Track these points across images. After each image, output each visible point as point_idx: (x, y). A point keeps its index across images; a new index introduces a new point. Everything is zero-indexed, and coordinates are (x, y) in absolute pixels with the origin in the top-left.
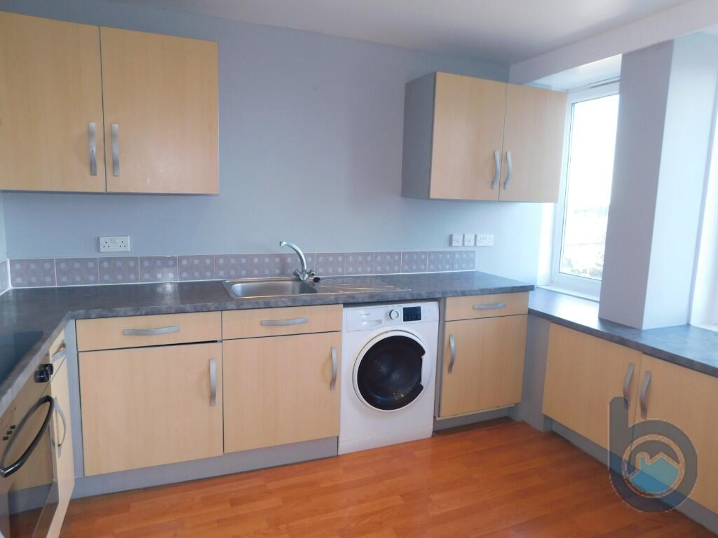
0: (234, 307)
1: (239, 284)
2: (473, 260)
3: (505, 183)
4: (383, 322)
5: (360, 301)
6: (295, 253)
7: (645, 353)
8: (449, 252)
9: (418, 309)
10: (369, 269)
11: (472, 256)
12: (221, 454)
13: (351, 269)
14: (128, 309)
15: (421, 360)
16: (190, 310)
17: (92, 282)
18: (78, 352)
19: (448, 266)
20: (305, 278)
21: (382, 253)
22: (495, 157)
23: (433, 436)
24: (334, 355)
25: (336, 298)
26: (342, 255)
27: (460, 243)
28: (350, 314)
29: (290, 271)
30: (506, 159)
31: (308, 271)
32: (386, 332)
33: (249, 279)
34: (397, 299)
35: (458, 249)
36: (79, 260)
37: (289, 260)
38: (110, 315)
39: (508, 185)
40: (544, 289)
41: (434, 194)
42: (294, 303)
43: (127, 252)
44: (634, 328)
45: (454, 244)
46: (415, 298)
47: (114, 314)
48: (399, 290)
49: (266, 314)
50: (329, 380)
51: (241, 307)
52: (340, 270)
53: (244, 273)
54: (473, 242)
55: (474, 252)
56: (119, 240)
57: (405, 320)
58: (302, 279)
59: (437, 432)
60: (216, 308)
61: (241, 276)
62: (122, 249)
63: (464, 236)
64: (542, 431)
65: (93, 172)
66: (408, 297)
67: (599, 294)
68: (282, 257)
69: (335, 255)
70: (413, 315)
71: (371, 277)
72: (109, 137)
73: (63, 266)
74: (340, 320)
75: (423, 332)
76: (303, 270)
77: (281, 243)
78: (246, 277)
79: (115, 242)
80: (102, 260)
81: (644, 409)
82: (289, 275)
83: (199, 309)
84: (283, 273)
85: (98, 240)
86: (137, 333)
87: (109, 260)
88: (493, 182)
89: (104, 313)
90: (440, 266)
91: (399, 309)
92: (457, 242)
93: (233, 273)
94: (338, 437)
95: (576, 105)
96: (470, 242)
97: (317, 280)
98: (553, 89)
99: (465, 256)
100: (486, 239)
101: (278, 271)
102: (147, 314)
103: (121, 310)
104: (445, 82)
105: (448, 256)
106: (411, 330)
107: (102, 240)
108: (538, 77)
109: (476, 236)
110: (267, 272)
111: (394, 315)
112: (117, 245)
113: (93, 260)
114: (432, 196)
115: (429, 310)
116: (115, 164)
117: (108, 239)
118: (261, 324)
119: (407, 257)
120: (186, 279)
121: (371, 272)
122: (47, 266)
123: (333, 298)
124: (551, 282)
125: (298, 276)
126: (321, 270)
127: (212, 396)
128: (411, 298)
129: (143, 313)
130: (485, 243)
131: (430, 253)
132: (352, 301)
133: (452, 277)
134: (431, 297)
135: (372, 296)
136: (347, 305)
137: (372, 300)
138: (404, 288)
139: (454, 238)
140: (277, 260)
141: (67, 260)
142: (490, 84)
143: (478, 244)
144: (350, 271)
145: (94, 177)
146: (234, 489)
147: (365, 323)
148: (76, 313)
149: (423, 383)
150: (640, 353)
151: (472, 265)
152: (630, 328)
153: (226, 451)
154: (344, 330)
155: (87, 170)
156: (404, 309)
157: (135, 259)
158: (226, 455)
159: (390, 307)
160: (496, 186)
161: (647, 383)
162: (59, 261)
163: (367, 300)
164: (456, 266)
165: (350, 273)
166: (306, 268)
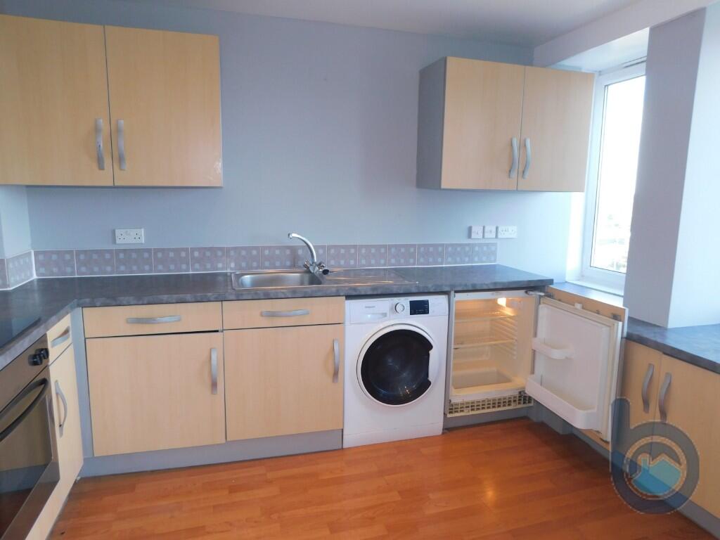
0: (233, 297)
1: (248, 276)
2: (494, 253)
3: (523, 172)
4: (388, 315)
5: (363, 293)
6: (305, 245)
7: (665, 353)
8: (468, 245)
9: (426, 303)
10: (382, 262)
11: (493, 248)
12: (224, 441)
13: (363, 262)
14: (131, 298)
15: (429, 354)
16: (190, 300)
17: (109, 272)
18: (85, 339)
19: (467, 259)
20: (315, 271)
21: (396, 245)
22: (512, 145)
23: (443, 433)
24: (336, 348)
25: (338, 291)
26: (355, 247)
27: (480, 236)
28: (354, 307)
29: (300, 263)
30: (525, 145)
31: (318, 263)
32: (392, 325)
33: (260, 271)
34: (402, 292)
35: (477, 242)
36: (97, 252)
37: (300, 252)
38: (114, 303)
39: (527, 174)
40: (573, 284)
41: (445, 184)
42: (294, 294)
43: (142, 244)
44: (658, 326)
45: (473, 236)
46: (421, 291)
47: (118, 303)
48: (407, 282)
49: (267, 305)
50: (332, 372)
51: (241, 298)
52: (352, 262)
53: (255, 264)
54: (495, 234)
55: (495, 244)
56: (133, 232)
57: (412, 313)
58: (312, 271)
59: (448, 430)
60: (216, 298)
61: (252, 268)
62: (138, 241)
63: (484, 227)
64: (561, 432)
65: (101, 167)
66: (414, 290)
67: (623, 288)
68: (293, 250)
69: (347, 247)
70: (419, 308)
71: (384, 269)
72: (115, 133)
73: (82, 257)
74: (342, 311)
75: (432, 326)
76: (313, 263)
77: (289, 235)
78: (257, 268)
79: (129, 235)
80: (118, 252)
81: (663, 414)
82: (300, 267)
83: (199, 299)
84: (294, 265)
85: (114, 232)
86: (140, 321)
87: (124, 251)
88: (510, 171)
89: (108, 301)
90: (458, 259)
91: (405, 302)
92: (477, 233)
93: (244, 264)
94: (342, 430)
95: (609, 87)
96: (490, 235)
97: (326, 272)
98: (583, 71)
99: (485, 248)
100: (509, 231)
101: (288, 263)
102: (149, 304)
103: (124, 299)
104: (456, 68)
105: (467, 249)
106: (418, 324)
107: (118, 232)
108: (563, 58)
109: (497, 228)
110: (278, 264)
111: (399, 308)
112: (132, 237)
113: (110, 251)
114: (443, 186)
115: (437, 304)
116: (121, 159)
117: (123, 231)
118: (262, 315)
119: (422, 249)
120: (197, 270)
121: (385, 265)
122: (68, 257)
123: (334, 290)
124: (582, 276)
125: (308, 268)
126: (332, 262)
127: (214, 385)
128: (417, 291)
129: (145, 302)
130: (506, 235)
131: (448, 246)
132: (354, 293)
133: (471, 270)
134: (438, 290)
135: (374, 288)
136: (349, 297)
137: (375, 293)
138: (411, 281)
139: (473, 230)
140: (288, 252)
141: (85, 252)
142: (506, 68)
143: (500, 236)
144: (363, 263)
145: (101, 171)
146: (235, 476)
147: (369, 316)
148: (82, 301)
149: (431, 378)
150: (661, 353)
151: (493, 258)
152: (655, 326)
153: (228, 439)
154: (347, 323)
155: (95, 166)
156: (410, 302)
157: (149, 251)
158: (229, 443)
159: (396, 300)
160: (514, 175)
161: (667, 385)
162: (79, 253)
163: (369, 293)
164: (476, 259)
165: (364, 266)
166: (315, 261)
